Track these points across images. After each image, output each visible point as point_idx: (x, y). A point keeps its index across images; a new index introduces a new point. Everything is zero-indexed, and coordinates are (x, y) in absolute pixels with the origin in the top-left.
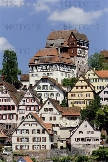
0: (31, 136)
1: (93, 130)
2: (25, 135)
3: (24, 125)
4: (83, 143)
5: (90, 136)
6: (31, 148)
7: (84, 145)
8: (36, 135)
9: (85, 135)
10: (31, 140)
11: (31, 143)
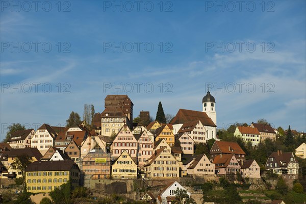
0: (165, 166)
1: (210, 163)
2: (160, 165)
3: (160, 157)
4: (204, 173)
5: (209, 168)
6: (165, 176)
7: (203, 175)
8: (170, 166)
9: (204, 167)
10: (165, 169)
11: (165, 171)
